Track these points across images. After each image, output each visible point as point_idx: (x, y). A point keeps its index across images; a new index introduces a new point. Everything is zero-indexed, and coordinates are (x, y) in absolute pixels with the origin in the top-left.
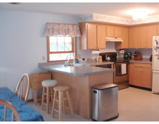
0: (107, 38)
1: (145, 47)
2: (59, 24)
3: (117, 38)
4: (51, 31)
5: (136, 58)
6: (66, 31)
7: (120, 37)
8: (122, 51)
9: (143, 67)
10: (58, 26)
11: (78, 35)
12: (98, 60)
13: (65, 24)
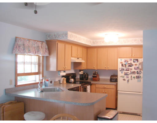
0: (72, 58)
1: (105, 68)
2: (29, 40)
3: (79, 58)
4: (22, 47)
5: (95, 78)
6: (36, 48)
7: (81, 58)
8: (81, 71)
9: (106, 88)
10: (28, 42)
11: (47, 55)
12: (61, 82)
13: (35, 41)
